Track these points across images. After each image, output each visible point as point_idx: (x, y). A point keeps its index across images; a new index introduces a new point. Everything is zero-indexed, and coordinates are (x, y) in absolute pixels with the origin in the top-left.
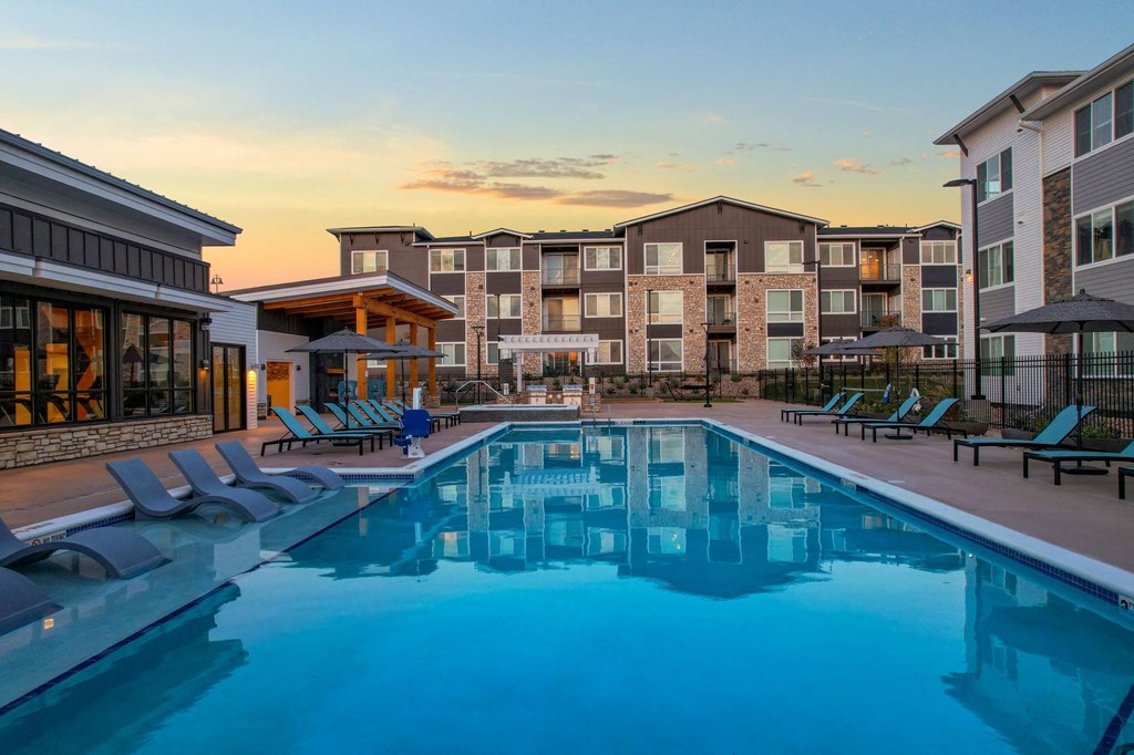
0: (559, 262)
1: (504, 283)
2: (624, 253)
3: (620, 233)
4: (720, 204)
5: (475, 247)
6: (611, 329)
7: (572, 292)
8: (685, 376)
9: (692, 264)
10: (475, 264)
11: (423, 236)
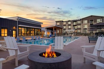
0: (75, 23)
1: (70, 25)
2: (81, 22)
3: (81, 20)
4: (92, 16)
5: (67, 22)
6: (80, 29)
7: (76, 26)
8: (87, 33)
9: (88, 22)
10: (67, 23)
11: (63, 21)
